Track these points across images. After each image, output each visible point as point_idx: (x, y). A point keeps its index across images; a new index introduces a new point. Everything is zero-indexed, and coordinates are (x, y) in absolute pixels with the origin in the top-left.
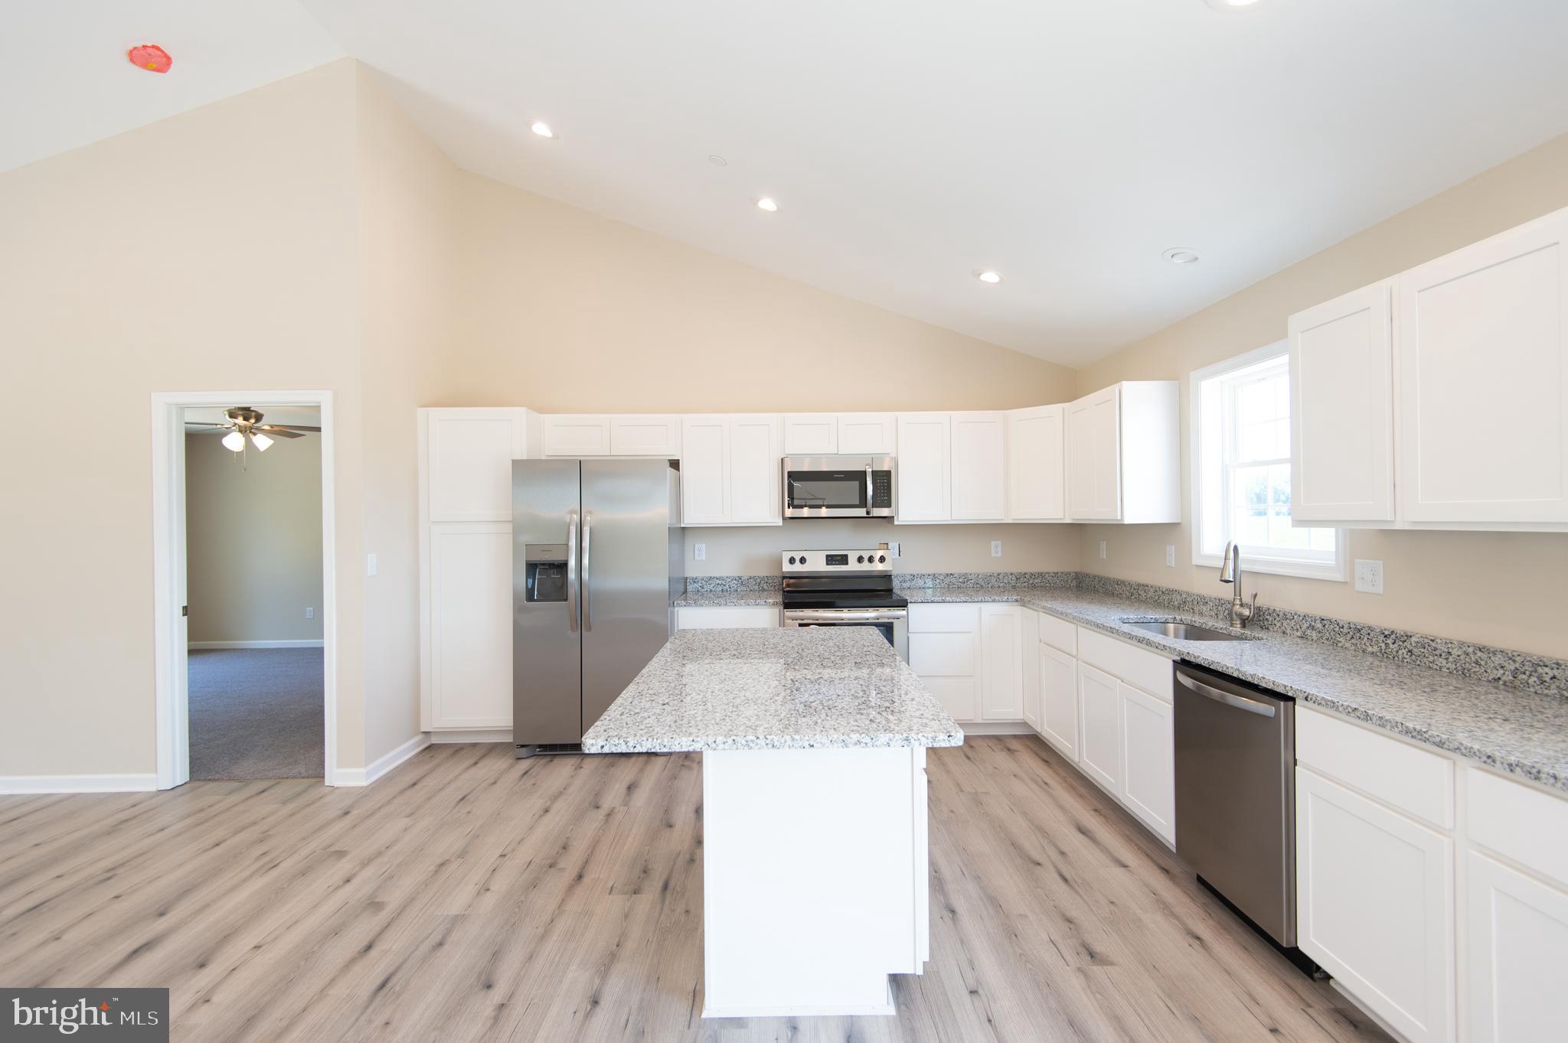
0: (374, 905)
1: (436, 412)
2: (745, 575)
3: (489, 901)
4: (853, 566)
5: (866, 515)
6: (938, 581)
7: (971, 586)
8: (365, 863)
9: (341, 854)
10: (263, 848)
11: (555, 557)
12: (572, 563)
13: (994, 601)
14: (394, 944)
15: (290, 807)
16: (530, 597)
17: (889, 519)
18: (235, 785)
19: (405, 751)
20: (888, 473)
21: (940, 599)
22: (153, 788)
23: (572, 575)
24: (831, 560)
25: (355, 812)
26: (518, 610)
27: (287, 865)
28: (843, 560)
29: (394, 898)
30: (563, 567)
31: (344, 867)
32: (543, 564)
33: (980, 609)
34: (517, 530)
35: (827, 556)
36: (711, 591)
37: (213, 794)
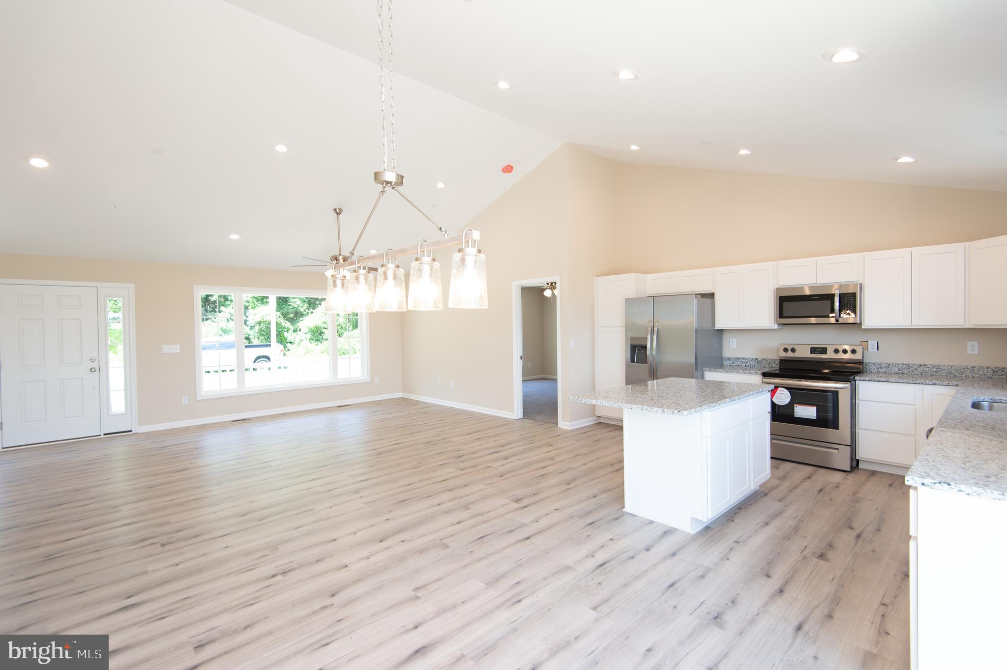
0: (552, 459)
1: (600, 280)
2: (760, 357)
3: (585, 467)
4: (830, 355)
5: (835, 322)
6: (911, 369)
7: (944, 374)
8: (555, 449)
9: (551, 445)
10: (532, 439)
11: (641, 343)
12: (649, 346)
13: (935, 384)
14: (551, 469)
15: (546, 430)
16: (632, 361)
17: (856, 325)
18: (534, 422)
19: (588, 421)
20: (854, 295)
21: (885, 380)
22: (513, 418)
23: (648, 352)
24: (814, 350)
25: (562, 436)
26: (628, 367)
27: (536, 444)
28: (824, 351)
29: (558, 459)
30: (645, 347)
31: (550, 448)
32: (639, 346)
33: (923, 389)
34: (627, 331)
35: (812, 348)
36: (738, 365)
37: (527, 422)
